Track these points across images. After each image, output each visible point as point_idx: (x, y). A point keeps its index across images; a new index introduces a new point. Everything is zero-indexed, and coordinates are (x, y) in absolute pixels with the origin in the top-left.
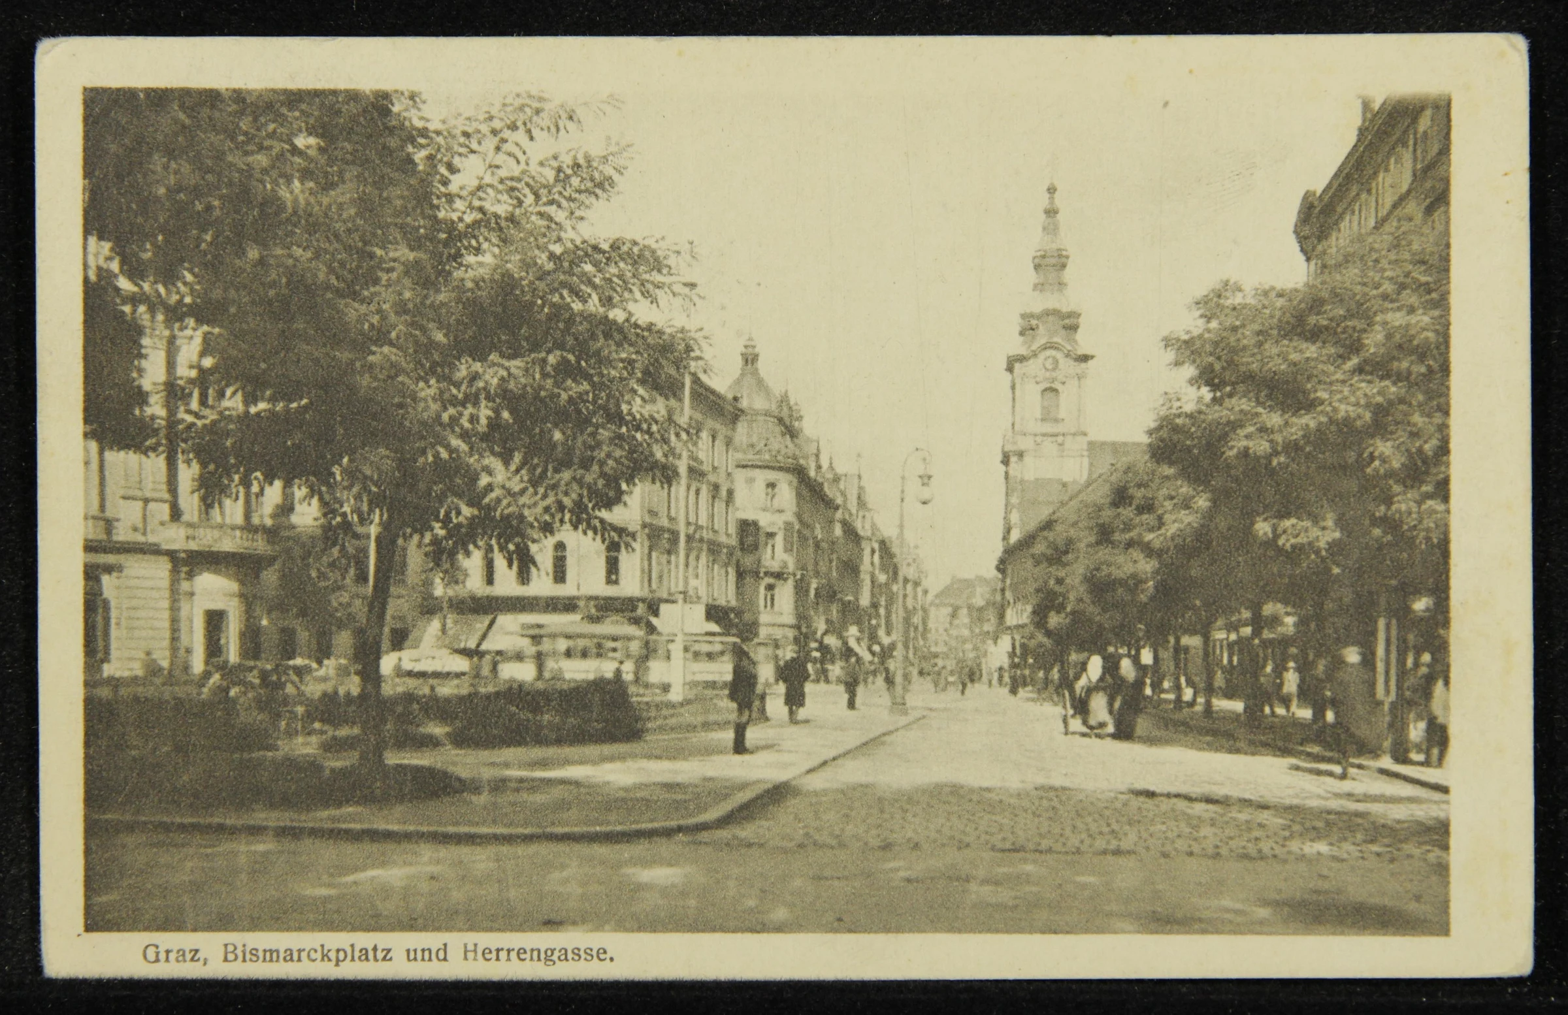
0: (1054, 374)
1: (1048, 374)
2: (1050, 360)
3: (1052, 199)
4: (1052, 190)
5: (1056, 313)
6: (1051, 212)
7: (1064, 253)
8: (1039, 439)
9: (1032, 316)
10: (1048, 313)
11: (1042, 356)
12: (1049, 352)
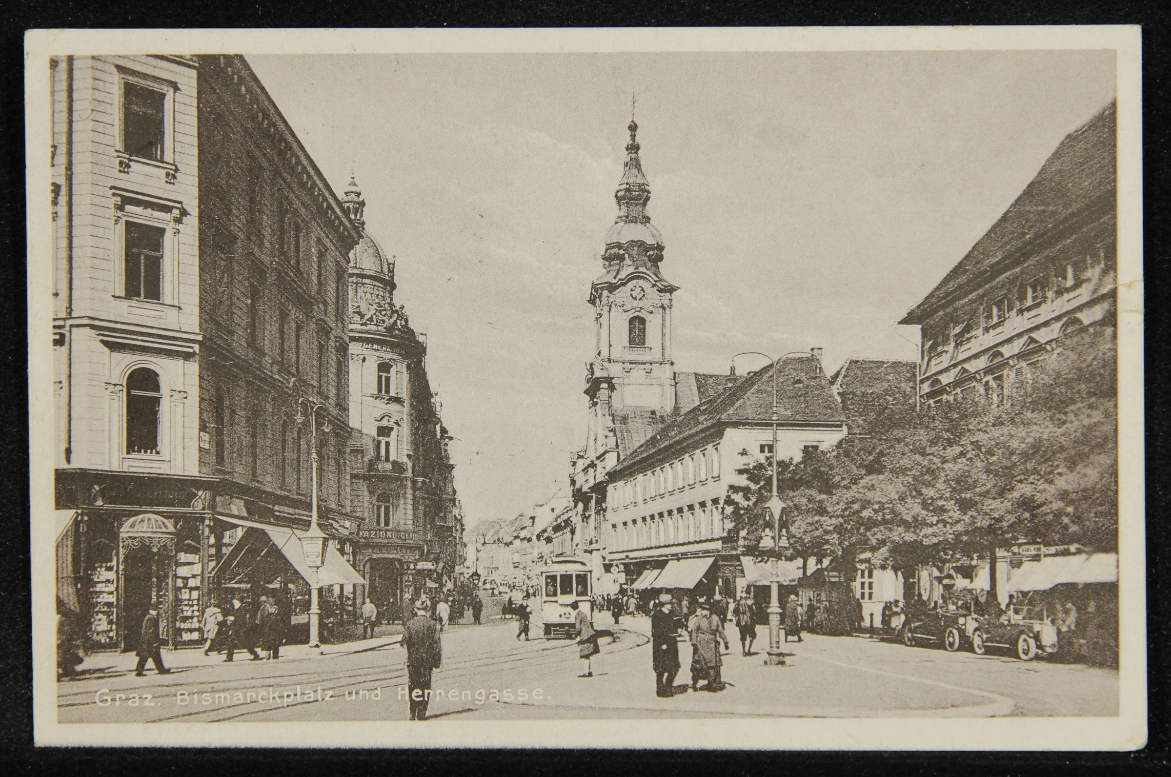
0: (641, 304)
1: (635, 303)
2: (638, 290)
3: (633, 137)
4: (633, 128)
5: (641, 244)
6: (633, 148)
7: (647, 188)
8: (627, 366)
9: (619, 246)
10: (633, 243)
11: (630, 285)
12: (634, 282)
